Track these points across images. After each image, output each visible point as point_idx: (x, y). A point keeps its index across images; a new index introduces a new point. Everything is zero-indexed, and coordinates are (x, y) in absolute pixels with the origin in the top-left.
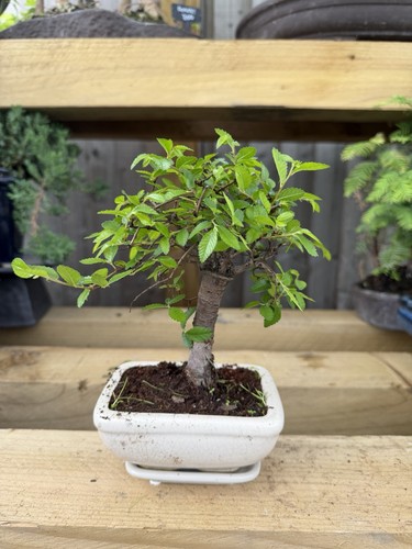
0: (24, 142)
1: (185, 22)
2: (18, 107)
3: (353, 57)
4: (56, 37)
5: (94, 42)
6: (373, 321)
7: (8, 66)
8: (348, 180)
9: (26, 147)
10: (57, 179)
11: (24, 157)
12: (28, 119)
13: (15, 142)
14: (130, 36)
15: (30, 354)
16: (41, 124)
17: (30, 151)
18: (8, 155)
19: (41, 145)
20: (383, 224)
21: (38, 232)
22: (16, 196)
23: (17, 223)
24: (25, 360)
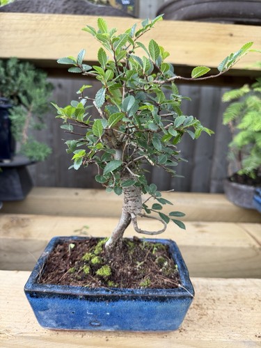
0: (18, 82)
1: (124, 5)
2: (14, 58)
3: (231, 35)
4: (40, 12)
5: (66, 17)
6: (237, 202)
7: (9, 31)
8: (225, 114)
9: (20, 85)
10: (40, 106)
11: (18, 91)
12: (21, 66)
13: (12, 81)
14: (88, 14)
15: (23, 220)
16: (29, 70)
17: (22, 87)
18: (7, 89)
19: (30, 84)
20: (246, 142)
21: (27, 141)
22: (14, 117)
23: (14, 135)
24: (20, 224)
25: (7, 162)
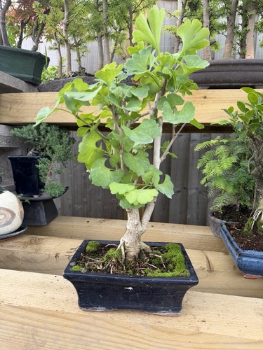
0: (46, 139)
3: (205, 97)
8: (200, 160)
11: (46, 146)
12: (49, 128)
13: (43, 139)
15: (39, 239)
16: (55, 130)
17: (48, 144)
18: (39, 144)
19: (54, 140)
21: (49, 182)
22: (40, 166)
24: (36, 242)
25: (36, 197)
